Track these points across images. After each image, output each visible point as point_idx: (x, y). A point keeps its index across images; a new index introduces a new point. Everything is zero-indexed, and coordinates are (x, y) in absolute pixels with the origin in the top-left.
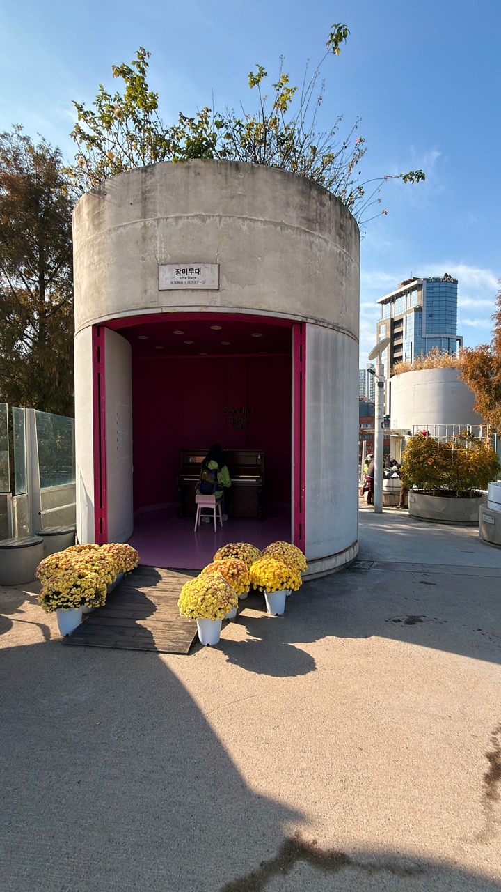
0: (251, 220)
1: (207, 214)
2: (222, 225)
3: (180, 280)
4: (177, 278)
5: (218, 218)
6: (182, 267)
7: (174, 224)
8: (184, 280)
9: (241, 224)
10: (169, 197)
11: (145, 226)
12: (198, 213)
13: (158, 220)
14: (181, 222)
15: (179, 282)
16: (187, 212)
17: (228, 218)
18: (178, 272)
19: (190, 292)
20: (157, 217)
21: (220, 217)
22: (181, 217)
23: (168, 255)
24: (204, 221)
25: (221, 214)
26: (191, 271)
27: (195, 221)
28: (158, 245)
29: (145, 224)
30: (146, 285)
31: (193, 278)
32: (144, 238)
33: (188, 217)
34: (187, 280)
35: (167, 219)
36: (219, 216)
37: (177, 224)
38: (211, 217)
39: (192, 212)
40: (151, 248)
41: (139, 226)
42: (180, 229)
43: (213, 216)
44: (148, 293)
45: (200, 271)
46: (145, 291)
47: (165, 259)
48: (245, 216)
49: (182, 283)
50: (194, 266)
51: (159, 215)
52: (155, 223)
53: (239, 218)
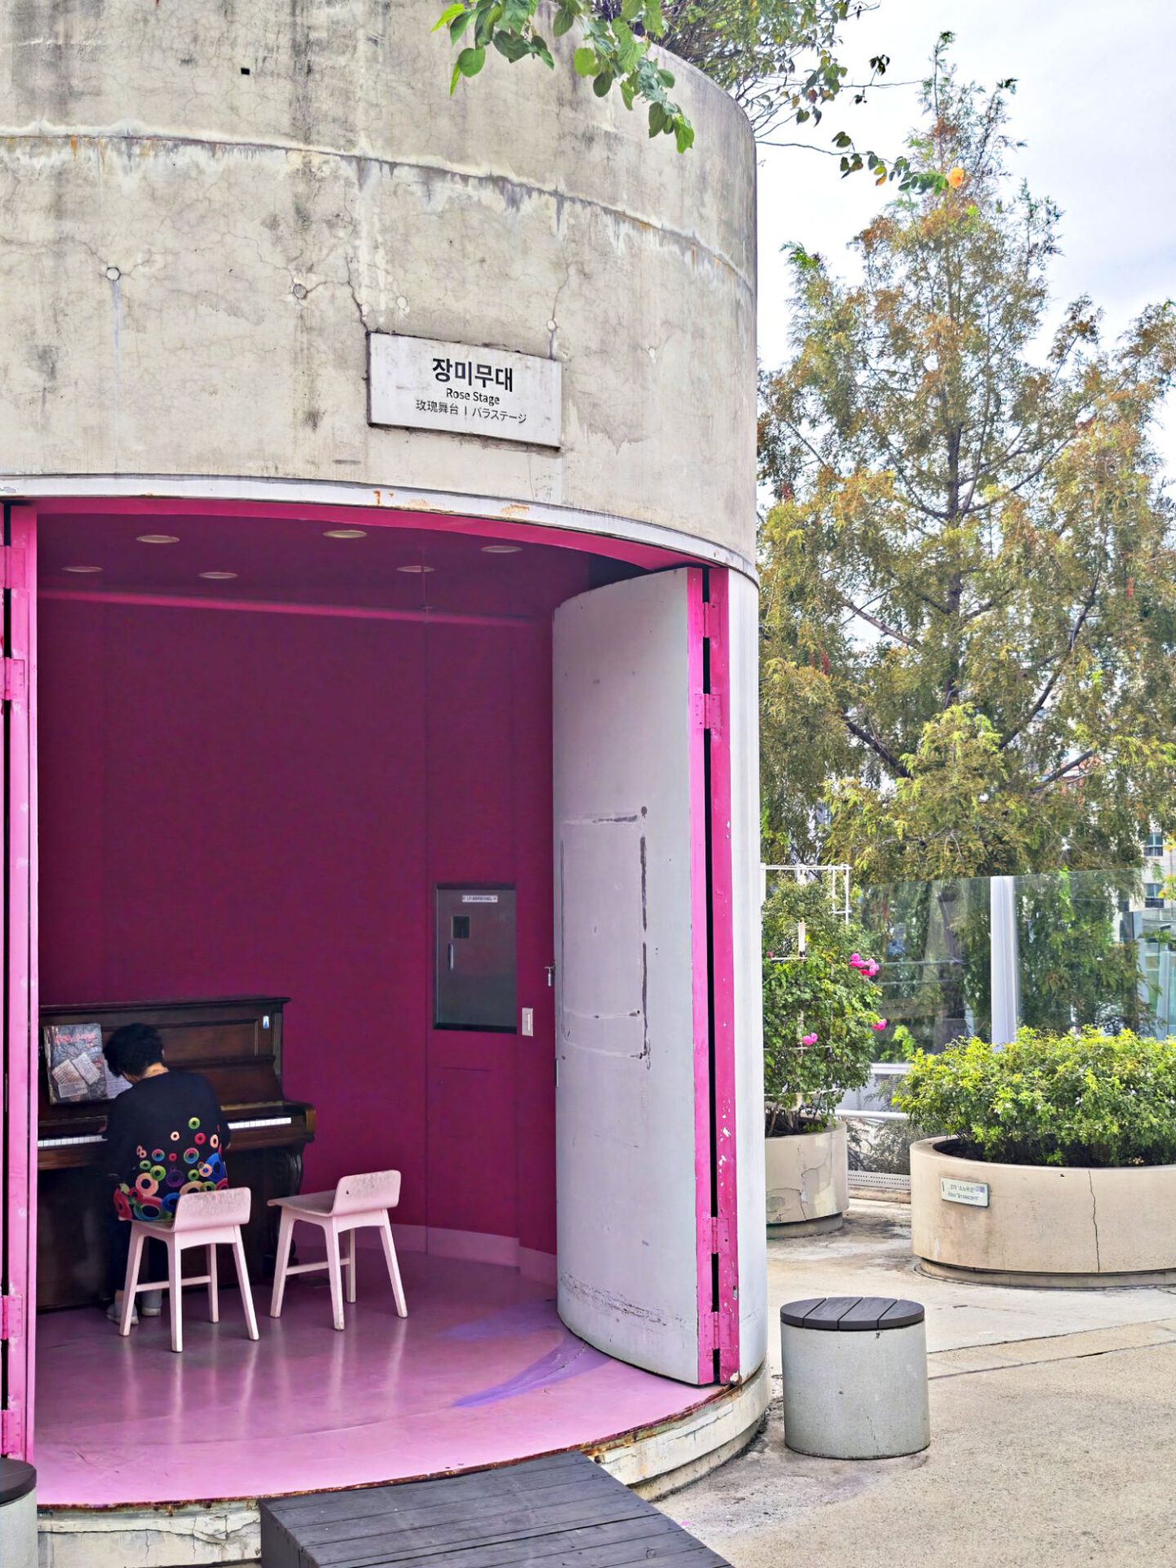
0: (635, 221)
1: (524, 180)
2: (564, 230)
3: (449, 401)
4: (437, 392)
5: (553, 201)
6: (455, 354)
7: (418, 190)
8: (461, 403)
9: (610, 231)
10: (403, 90)
11: (306, 172)
12: (497, 172)
13: (361, 162)
14: (444, 190)
15: (444, 408)
16: (462, 159)
17: (578, 206)
18: (442, 368)
20: (356, 152)
21: (561, 198)
22: (442, 173)
23: (402, 302)
24: (513, 202)
25: (562, 188)
26: (486, 374)
27: (490, 196)
28: (364, 255)
29: (307, 164)
30: (312, 392)
31: (493, 400)
32: (303, 217)
33: (465, 178)
34: (471, 404)
35: (393, 166)
36: (555, 193)
37: (429, 195)
38: (535, 195)
39: (477, 164)
40: (336, 259)
41: (283, 164)
42: (441, 215)
43: (541, 192)
44: (325, 423)
45: (509, 378)
46: (313, 418)
47: (391, 313)
48: (619, 207)
49: (454, 409)
50: (496, 359)
51: (364, 147)
52: (349, 171)
53: (606, 210)
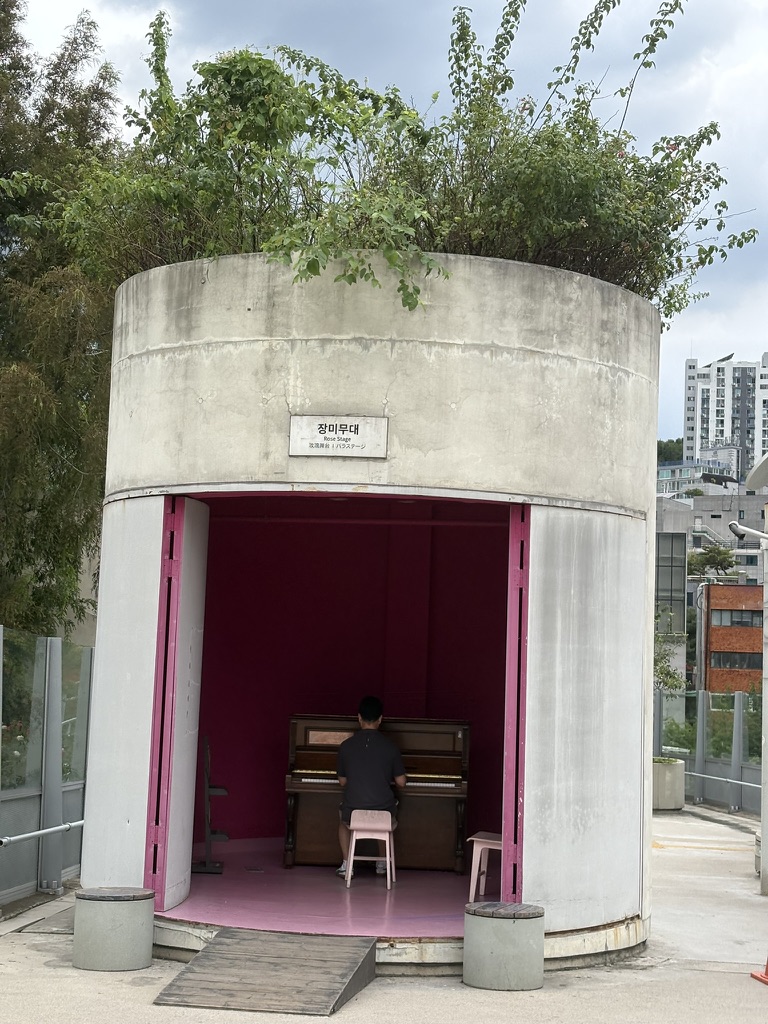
0: (442, 345)
1: (373, 337)
2: (395, 355)
3: (325, 442)
4: (320, 439)
5: (389, 344)
6: (329, 421)
7: (318, 350)
8: (330, 443)
9: (425, 352)
10: (313, 306)
11: (270, 350)
12: (358, 335)
13: (293, 342)
14: (330, 348)
15: (322, 445)
16: (340, 333)
17: (405, 344)
18: (322, 428)
19: (340, 461)
20: (291, 338)
21: (393, 342)
22: (330, 341)
23: (307, 401)
24: (366, 348)
25: (395, 336)
26: (343, 428)
27: (353, 347)
28: (292, 383)
29: (270, 346)
30: (267, 444)
31: (346, 440)
32: (268, 368)
33: (341, 341)
34: (336, 442)
35: (307, 341)
36: (390, 340)
37: (323, 352)
38: (378, 342)
39: (348, 334)
40: (280, 386)
41: (260, 347)
42: (328, 360)
43: (381, 340)
44: (271, 457)
45: (357, 428)
46: (267, 455)
47: (302, 406)
48: (432, 340)
49: (327, 446)
50: (349, 421)
51: (295, 334)
52: (287, 346)
53: (422, 342)
